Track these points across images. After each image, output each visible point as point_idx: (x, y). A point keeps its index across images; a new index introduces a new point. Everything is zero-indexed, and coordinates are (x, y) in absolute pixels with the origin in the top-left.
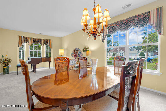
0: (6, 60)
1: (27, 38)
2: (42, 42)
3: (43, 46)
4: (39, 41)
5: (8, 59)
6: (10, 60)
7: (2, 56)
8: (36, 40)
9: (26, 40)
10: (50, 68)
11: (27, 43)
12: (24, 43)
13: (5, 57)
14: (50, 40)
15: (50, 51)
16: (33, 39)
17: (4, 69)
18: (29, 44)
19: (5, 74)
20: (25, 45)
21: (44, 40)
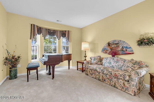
0: (13, 59)
1: (40, 28)
2: (59, 34)
3: (59, 39)
4: (55, 32)
5: (16, 57)
6: (19, 57)
7: (8, 53)
8: (52, 31)
9: (40, 30)
10: (69, 68)
11: (42, 34)
12: (37, 35)
13: (12, 53)
14: (68, 31)
15: (68, 46)
16: (48, 30)
17: (10, 71)
18: (43, 36)
19: (12, 79)
20: (39, 37)
21: (60, 31)
